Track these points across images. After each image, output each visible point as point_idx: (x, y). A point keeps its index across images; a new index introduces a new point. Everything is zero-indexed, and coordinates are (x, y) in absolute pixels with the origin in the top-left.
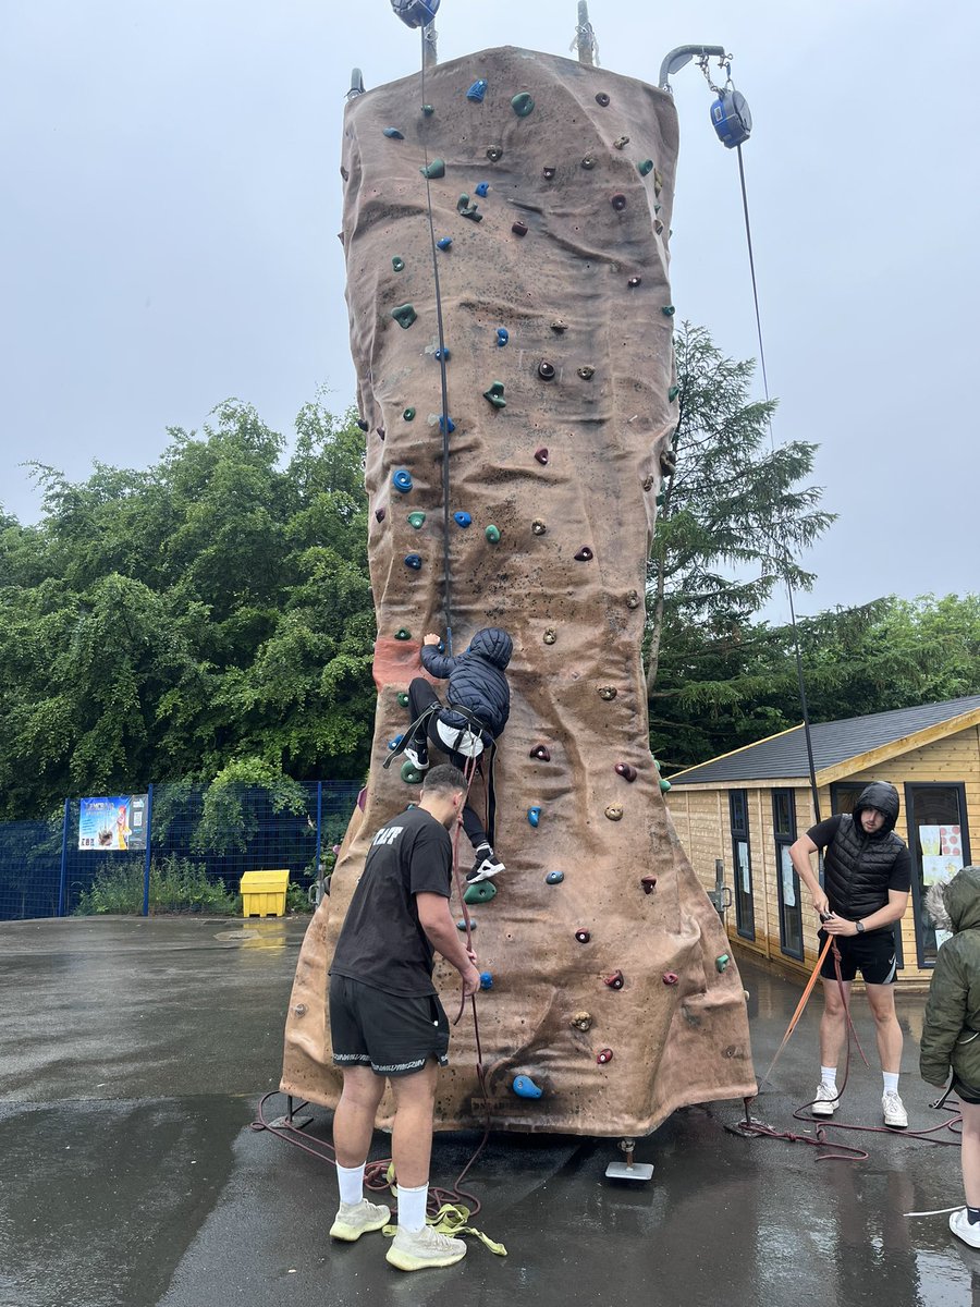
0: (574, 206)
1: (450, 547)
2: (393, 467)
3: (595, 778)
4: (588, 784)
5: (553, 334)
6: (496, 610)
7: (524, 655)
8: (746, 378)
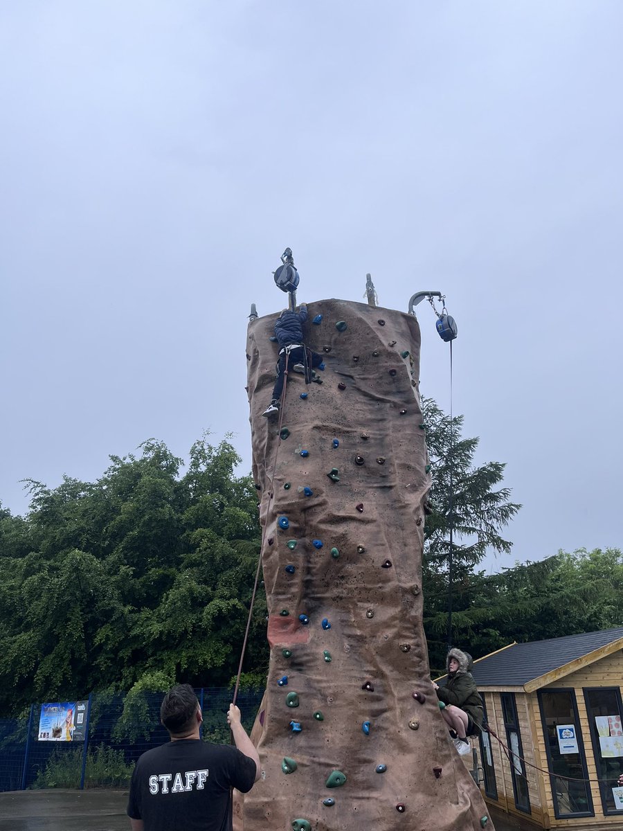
0: (369, 374)
1: (311, 560)
2: (278, 515)
3: (402, 702)
4: (397, 706)
5: (362, 440)
6: (338, 597)
7: (356, 625)
8: (459, 426)
